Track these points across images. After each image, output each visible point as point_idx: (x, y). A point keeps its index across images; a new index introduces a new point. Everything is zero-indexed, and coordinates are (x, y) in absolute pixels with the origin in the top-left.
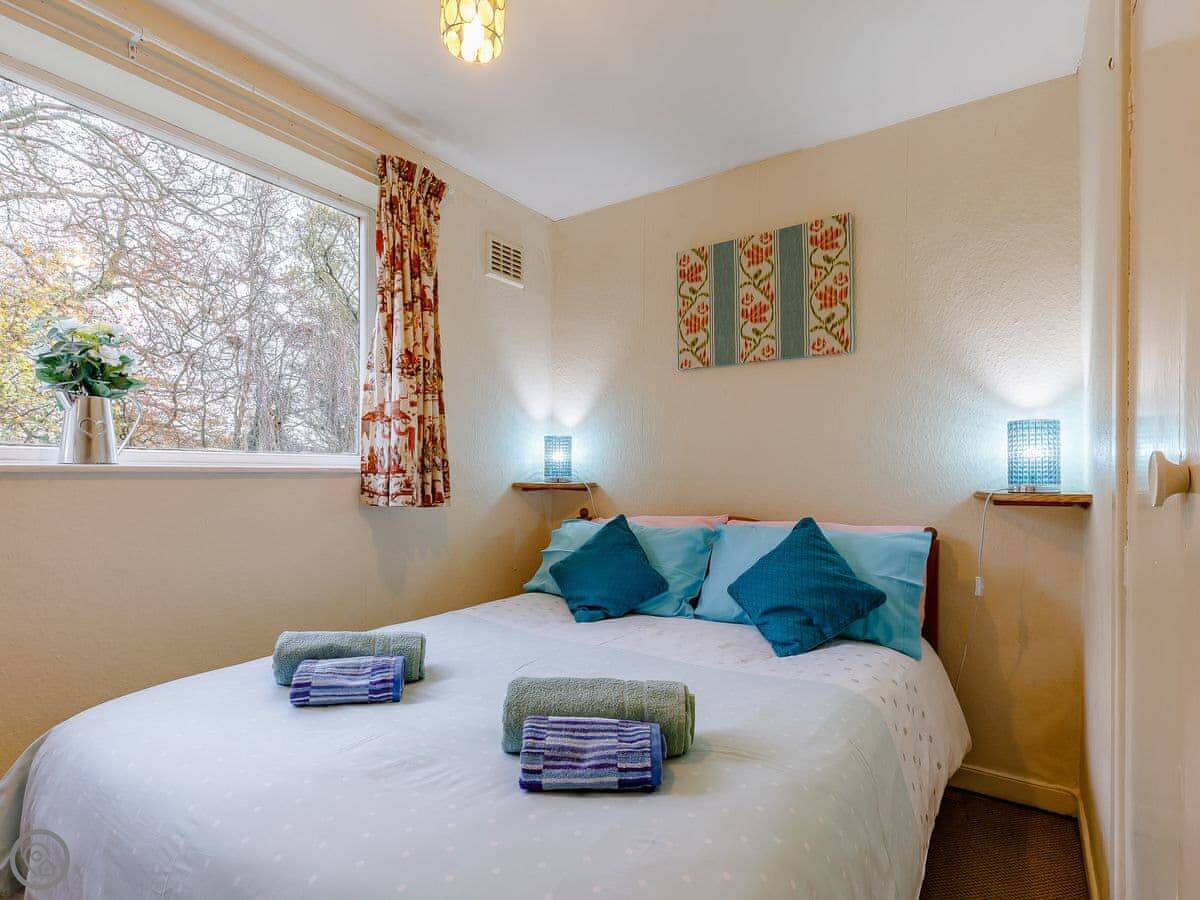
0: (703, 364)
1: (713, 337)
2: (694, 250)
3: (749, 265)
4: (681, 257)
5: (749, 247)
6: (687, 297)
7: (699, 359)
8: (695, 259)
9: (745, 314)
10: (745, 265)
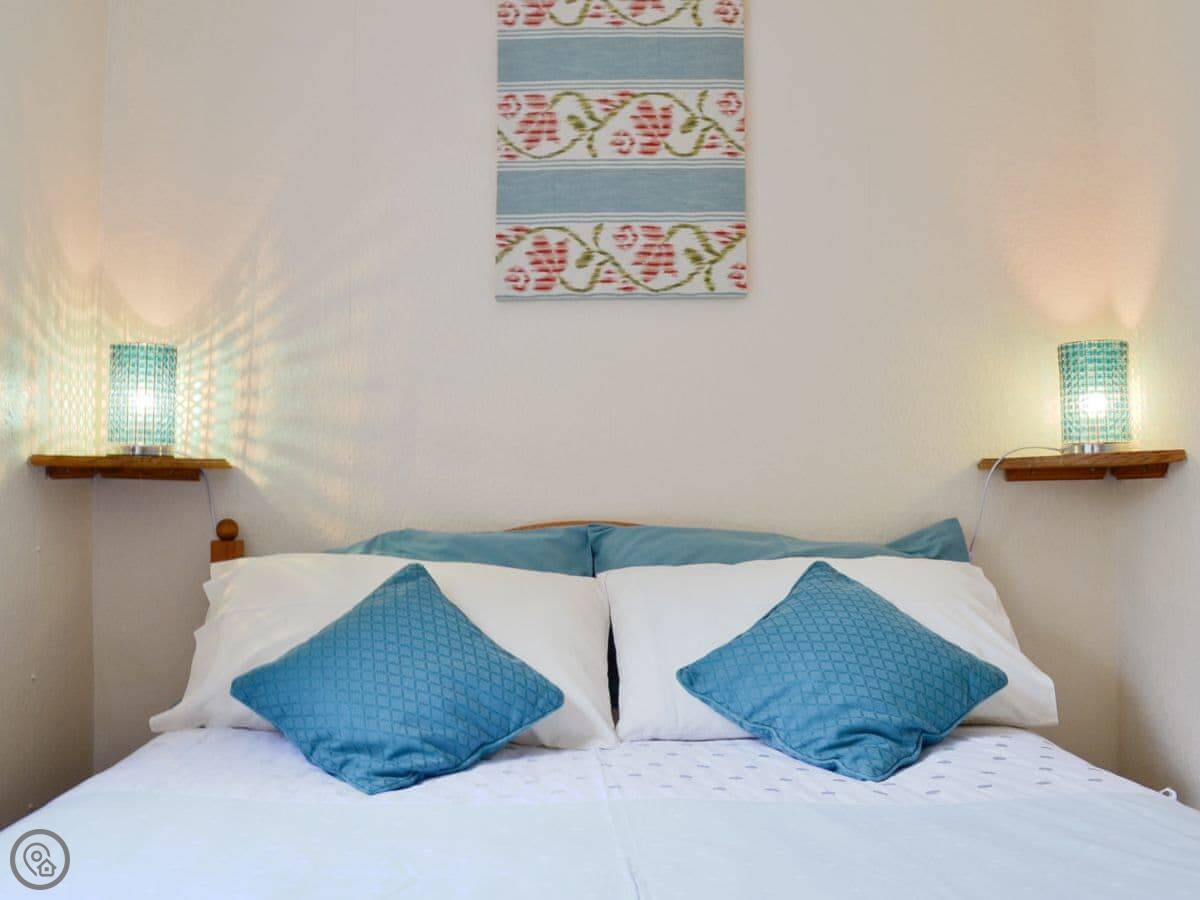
0: (742, 236)
1: (689, 217)
2: (498, 260)
3: (555, 139)
4: (506, 289)
5: (519, 141)
6: (596, 275)
7: (729, 245)
8: (520, 256)
9: (650, 149)
10: (553, 147)
